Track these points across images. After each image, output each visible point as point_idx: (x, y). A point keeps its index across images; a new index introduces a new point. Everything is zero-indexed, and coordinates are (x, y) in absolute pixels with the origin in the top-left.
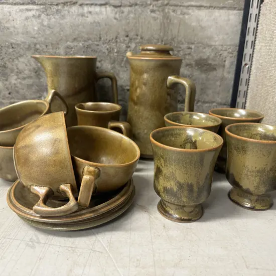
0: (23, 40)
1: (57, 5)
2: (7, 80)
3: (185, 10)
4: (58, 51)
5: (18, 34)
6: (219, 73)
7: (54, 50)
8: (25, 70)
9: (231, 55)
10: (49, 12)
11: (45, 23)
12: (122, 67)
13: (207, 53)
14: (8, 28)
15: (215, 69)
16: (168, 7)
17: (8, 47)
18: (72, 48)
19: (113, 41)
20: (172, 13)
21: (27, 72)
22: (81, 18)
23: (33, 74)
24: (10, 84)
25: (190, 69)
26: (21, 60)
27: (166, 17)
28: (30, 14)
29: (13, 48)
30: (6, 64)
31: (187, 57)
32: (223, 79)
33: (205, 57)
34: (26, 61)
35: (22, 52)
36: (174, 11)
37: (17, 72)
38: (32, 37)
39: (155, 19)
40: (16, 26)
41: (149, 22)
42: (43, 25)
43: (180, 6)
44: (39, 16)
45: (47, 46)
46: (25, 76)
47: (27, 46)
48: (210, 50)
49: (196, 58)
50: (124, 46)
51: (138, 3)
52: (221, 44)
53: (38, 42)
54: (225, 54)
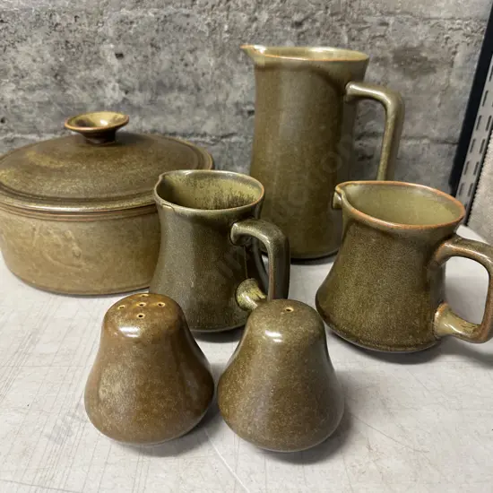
0: (23, 3)
4: (100, 30)
6: (440, 78)
7: (93, 28)
8: (32, 71)
9: (468, 40)
12: (238, 62)
13: (419, 35)
15: (433, 70)
18: (132, 23)
19: (222, 5)
21: (36, 75)
23: (49, 80)
24: (2, 100)
25: (382, 69)
26: (22, 48)
31: (378, 43)
32: (446, 90)
33: (415, 45)
35: (23, 32)
37: (16, 76)
46: (34, 83)
47: (32, 19)
48: (427, 28)
49: (396, 45)
50: (244, 18)
52: (450, 15)
53: (55, 8)
54: (457, 37)
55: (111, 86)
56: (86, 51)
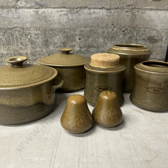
0: (57, 27)
1: (77, 8)
2: (48, 48)
3: (143, 11)
5: (55, 24)
6: (159, 44)
7: (74, 32)
8: (58, 43)
9: (166, 34)
10: (72, 12)
11: (70, 18)
12: (109, 40)
13: (154, 33)
14: (50, 21)
15: (157, 42)
16: (135, 9)
17: (50, 30)
18: (83, 31)
19: (105, 27)
20: (137, 13)
21: (59, 44)
22: (89, 15)
23: (62, 45)
24: (49, 50)
25: (144, 42)
26: (56, 37)
27: (134, 15)
28: (62, 13)
29: (52, 31)
30: (48, 39)
31: (143, 35)
32: (161, 47)
33: (153, 36)
34: (58, 38)
35: (57, 33)
36: (137, 12)
37: (54, 44)
38: (63, 25)
39: (128, 16)
40: (55, 19)
41: (125, 18)
42: (69, 19)
43: (141, 9)
44: (67, 14)
45: (70, 30)
46: (58, 46)
47: (59, 30)
48: (155, 32)
49: (148, 36)
50: (111, 30)
51: (119, 7)
52: (161, 28)
53: (65, 28)
54: (163, 34)
55: (77, 46)
56: (72, 38)
